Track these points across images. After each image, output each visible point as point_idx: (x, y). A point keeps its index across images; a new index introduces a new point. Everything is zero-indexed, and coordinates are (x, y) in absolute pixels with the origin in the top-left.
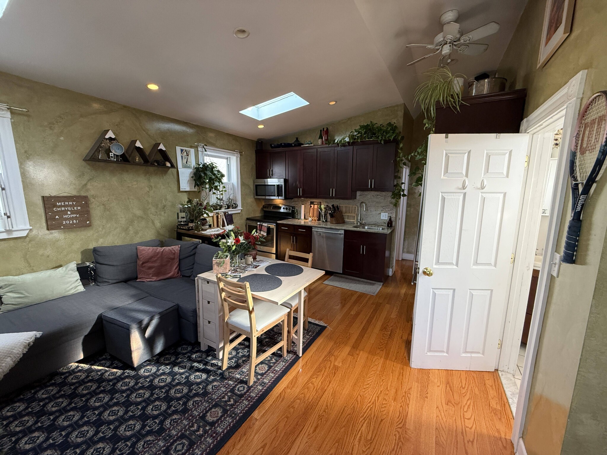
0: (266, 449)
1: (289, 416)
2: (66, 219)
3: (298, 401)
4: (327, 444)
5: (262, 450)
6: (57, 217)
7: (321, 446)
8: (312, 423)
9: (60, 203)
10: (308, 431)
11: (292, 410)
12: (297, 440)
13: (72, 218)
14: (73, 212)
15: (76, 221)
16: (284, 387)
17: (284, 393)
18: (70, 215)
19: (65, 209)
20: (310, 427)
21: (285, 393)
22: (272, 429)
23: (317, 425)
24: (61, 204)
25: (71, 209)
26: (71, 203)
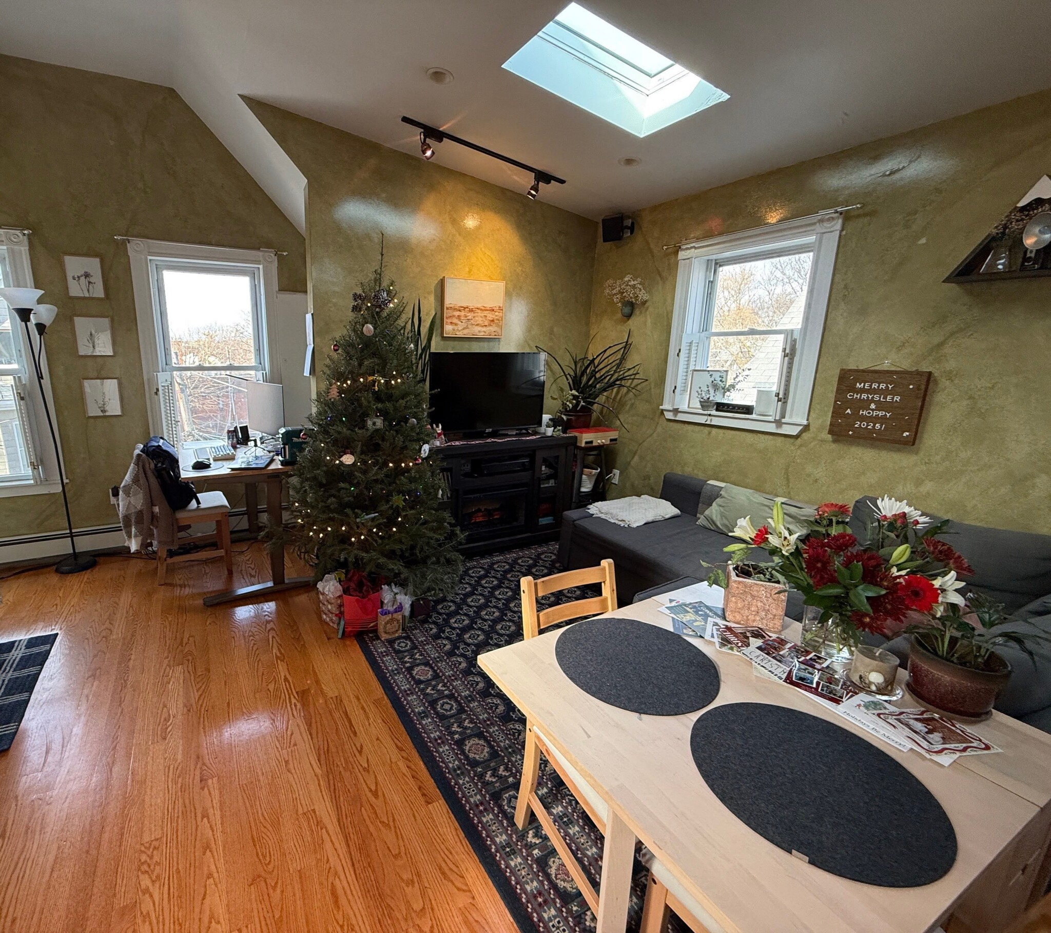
0: (369, 795)
1: (399, 862)
2: (863, 419)
3: (417, 906)
4: (294, 895)
5: (373, 788)
6: (849, 411)
7: (301, 882)
8: (350, 897)
9: (862, 385)
10: (342, 877)
11: (406, 876)
12: (345, 848)
13: (875, 419)
14: (880, 406)
15: (881, 427)
16: (477, 896)
17: (459, 885)
18: (873, 410)
19: (868, 397)
20: (346, 885)
21: (459, 889)
22: (393, 817)
23: (338, 907)
24: (864, 386)
25: (880, 397)
26: (883, 386)
